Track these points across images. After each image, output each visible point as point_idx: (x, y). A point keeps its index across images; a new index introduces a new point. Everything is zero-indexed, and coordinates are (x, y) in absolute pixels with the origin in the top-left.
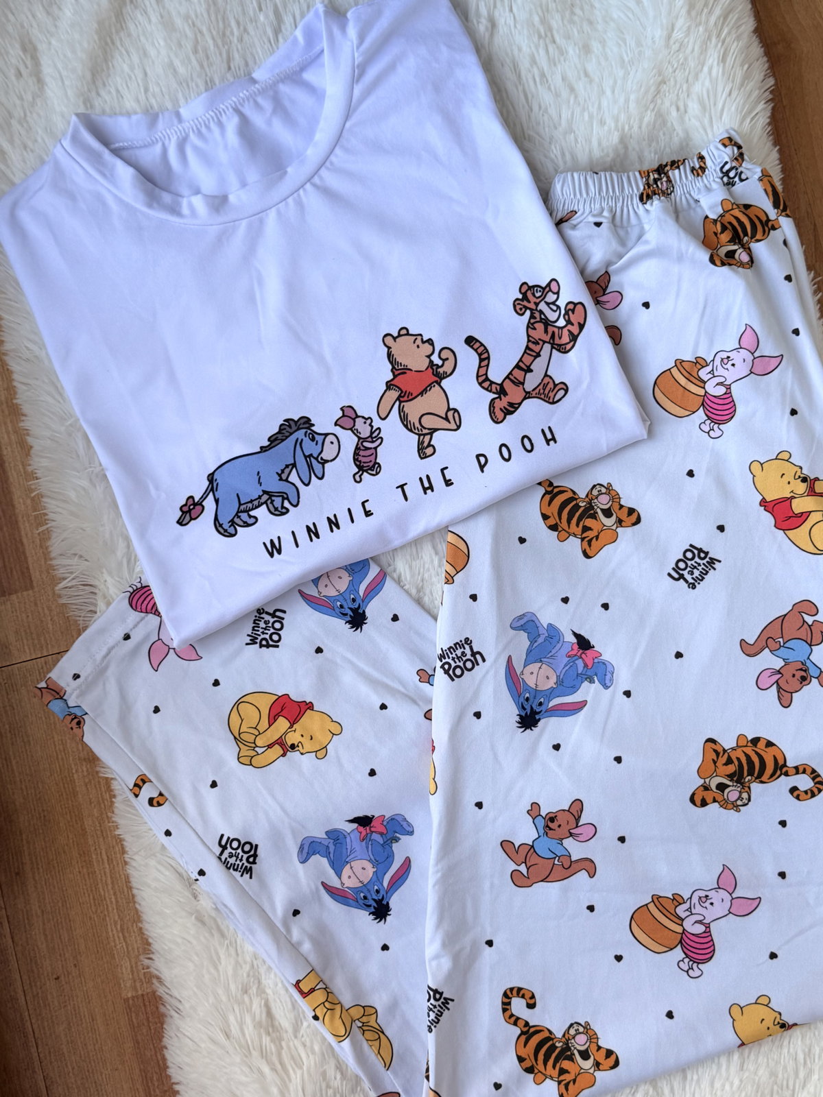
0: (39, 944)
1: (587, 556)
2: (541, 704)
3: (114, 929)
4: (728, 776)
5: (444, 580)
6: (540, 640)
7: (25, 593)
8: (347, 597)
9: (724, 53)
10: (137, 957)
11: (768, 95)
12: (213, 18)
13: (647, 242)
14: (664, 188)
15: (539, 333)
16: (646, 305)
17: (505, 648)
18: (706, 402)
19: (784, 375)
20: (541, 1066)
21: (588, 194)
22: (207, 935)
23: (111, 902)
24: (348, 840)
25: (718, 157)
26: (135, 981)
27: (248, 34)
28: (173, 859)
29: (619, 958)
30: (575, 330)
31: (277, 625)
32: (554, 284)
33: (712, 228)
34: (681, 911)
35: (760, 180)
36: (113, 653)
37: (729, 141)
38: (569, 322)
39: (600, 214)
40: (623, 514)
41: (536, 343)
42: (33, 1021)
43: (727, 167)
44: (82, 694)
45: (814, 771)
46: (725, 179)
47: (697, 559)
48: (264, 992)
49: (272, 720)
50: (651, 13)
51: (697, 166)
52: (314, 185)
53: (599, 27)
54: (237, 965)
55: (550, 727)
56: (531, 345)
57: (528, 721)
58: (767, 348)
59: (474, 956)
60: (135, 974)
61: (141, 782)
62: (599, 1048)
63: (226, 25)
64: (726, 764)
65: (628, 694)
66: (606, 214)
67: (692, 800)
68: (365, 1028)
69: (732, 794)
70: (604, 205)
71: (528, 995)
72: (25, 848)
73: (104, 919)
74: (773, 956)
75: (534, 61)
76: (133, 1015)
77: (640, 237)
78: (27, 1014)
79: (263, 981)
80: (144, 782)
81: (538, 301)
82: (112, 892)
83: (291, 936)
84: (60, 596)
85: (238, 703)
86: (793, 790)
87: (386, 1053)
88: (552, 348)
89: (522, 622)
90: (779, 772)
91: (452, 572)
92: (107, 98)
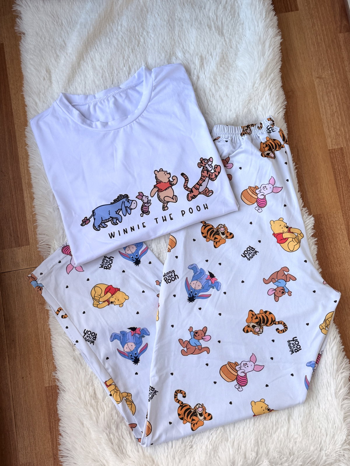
0: (18, 365)
1: (215, 247)
2: (196, 294)
3: (44, 362)
4: (256, 323)
5: (167, 251)
6: (198, 273)
7: (26, 246)
8: (135, 255)
9: (271, 93)
10: (51, 373)
11: (284, 107)
12: (109, 67)
13: (242, 148)
14: (249, 132)
15: (205, 174)
16: (240, 168)
17: (185, 275)
18: (258, 201)
19: (283, 193)
20: (186, 418)
21: (224, 132)
22: (76, 364)
23: (44, 353)
24: (127, 335)
25: (266, 124)
26: (49, 381)
27: (120, 73)
28: (68, 337)
29: (215, 383)
30: (217, 174)
31: (111, 262)
32: (211, 159)
33: (263, 146)
34: (237, 368)
35: (279, 132)
36: (55, 266)
37: (270, 119)
38: (215, 171)
39: (228, 138)
40: (228, 235)
41: (204, 177)
42: (13, 392)
43: (269, 127)
44: (42, 280)
45: (284, 324)
46: (268, 131)
47: (251, 251)
48: (94, 386)
49: (106, 293)
50: (248, 78)
51: (260, 126)
52: (136, 122)
53: (232, 81)
54: (86, 375)
55: (198, 302)
56: (202, 177)
57: (191, 299)
58: (278, 184)
59: (166, 378)
60: (50, 378)
61: (60, 310)
62: (206, 413)
63: (113, 70)
64: (256, 319)
65: (225, 293)
66: (229, 138)
67: (244, 330)
68: (127, 400)
69: (257, 329)
70: (229, 136)
71: (183, 393)
72: (17, 332)
73: (41, 359)
74: (267, 386)
75: (210, 90)
76: (48, 393)
77: (239, 147)
78: (11, 389)
79: (94, 382)
80: (61, 310)
81: (206, 164)
82: (45, 350)
83: (105, 366)
84: (38, 248)
85: (95, 287)
86: (277, 329)
87: (133, 409)
88: (209, 179)
89: (192, 267)
90: (273, 323)
91: (170, 248)
92: (72, 89)
